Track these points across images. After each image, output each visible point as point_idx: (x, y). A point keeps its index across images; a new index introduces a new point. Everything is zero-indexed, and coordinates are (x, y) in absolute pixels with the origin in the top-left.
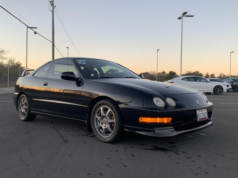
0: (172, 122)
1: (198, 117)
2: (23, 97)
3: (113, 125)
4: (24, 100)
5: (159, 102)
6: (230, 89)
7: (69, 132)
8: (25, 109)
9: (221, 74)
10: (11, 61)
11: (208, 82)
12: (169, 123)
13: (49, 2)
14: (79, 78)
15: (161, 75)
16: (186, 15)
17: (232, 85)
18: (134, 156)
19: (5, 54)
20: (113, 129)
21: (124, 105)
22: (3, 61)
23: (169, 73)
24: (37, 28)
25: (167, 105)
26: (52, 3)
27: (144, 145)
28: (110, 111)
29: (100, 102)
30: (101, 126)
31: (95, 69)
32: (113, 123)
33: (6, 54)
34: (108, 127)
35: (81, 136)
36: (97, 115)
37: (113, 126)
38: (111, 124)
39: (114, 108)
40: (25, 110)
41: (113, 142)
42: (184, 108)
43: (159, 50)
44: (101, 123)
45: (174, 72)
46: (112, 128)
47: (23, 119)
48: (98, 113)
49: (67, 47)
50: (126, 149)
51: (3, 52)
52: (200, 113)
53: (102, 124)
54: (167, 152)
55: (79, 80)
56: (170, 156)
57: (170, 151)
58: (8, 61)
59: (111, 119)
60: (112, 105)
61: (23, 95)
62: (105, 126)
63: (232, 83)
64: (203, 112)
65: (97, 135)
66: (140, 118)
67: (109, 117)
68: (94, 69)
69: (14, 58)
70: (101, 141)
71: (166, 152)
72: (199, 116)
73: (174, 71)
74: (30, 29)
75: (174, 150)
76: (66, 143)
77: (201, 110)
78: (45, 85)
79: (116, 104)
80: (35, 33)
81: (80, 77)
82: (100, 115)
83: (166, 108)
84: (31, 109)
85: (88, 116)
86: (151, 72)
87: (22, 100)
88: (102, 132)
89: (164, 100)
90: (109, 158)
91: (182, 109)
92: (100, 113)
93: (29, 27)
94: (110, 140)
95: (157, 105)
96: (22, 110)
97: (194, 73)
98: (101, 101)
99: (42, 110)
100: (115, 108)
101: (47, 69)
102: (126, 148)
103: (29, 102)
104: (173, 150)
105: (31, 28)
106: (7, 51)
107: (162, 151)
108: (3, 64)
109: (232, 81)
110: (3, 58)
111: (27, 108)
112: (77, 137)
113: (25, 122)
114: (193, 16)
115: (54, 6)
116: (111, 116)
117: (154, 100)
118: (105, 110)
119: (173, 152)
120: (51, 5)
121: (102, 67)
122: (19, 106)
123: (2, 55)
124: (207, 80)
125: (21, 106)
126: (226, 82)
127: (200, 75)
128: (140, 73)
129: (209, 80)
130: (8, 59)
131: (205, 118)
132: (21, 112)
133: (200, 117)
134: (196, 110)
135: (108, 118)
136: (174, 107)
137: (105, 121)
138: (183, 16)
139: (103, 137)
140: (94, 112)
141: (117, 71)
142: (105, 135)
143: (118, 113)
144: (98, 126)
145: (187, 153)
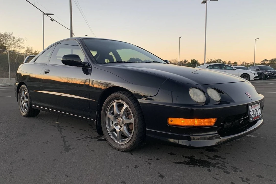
0: (216, 124)
2: (24, 88)
3: (130, 127)
4: (25, 92)
5: (197, 95)
6: (256, 77)
7: (76, 132)
8: (26, 102)
9: (243, 62)
10: (28, 50)
11: (234, 70)
12: (212, 126)
14: (86, 63)
15: (183, 63)
17: (258, 73)
18: (162, 176)
19: (22, 42)
20: (130, 133)
21: (146, 99)
22: (20, 50)
23: (191, 61)
24: (53, 15)
25: (208, 100)
27: (175, 154)
28: (127, 108)
29: (112, 95)
30: (115, 127)
31: (111, 54)
32: (130, 124)
33: (24, 43)
34: (123, 129)
35: (90, 140)
36: (109, 114)
37: (131, 129)
38: (128, 125)
39: (131, 103)
40: (26, 104)
41: (131, 150)
42: (232, 103)
43: (181, 37)
44: (114, 123)
46: (130, 131)
47: (24, 114)
48: (110, 110)
50: (150, 164)
51: (20, 41)
52: (253, 109)
53: (116, 126)
54: (211, 168)
55: (86, 65)
56: (216, 176)
57: (214, 165)
58: (25, 50)
59: (128, 118)
60: (128, 99)
61: (23, 86)
62: (120, 129)
63: (258, 71)
64: (256, 108)
65: (109, 141)
66: (170, 119)
67: (126, 116)
68: (109, 54)
69: (32, 47)
70: (115, 149)
71: (208, 169)
73: (196, 59)
74: (46, 16)
75: (220, 163)
76: (67, 152)
77: (254, 106)
78: (46, 73)
79: (134, 97)
80: (52, 20)
81: (88, 62)
82: (113, 113)
83: (208, 104)
84: (33, 102)
85: (98, 114)
86: (172, 60)
87: (23, 92)
88: (116, 135)
89: (204, 92)
90: (124, 181)
91: (230, 105)
92: (113, 110)
93: (45, 14)
94: (126, 148)
95: (194, 99)
96: (23, 103)
97: (217, 61)
98: (114, 94)
99: (43, 104)
100: (133, 104)
101: (49, 54)
102: (150, 161)
103: (29, 94)
104: (217, 164)
105: (47, 14)
106: (24, 39)
107: (202, 166)
108: (20, 53)
109: (258, 68)
110: (20, 47)
111: (28, 101)
112: (84, 141)
113: (26, 118)
116: (127, 114)
117: (190, 93)
118: (120, 106)
119: (219, 167)
121: (117, 50)
122: (19, 98)
123: (19, 43)
124: (233, 68)
125: (22, 99)
126: (252, 70)
130: (26, 48)
131: (259, 116)
132: (22, 106)
133: (253, 115)
134: (248, 105)
135: (124, 117)
136: (218, 101)
137: (120, 121)
139: (117, 143)
140: (104, 110)
142: (120, 140)
143: (137, 111)
144: (111, 128)
145: (240, 171)
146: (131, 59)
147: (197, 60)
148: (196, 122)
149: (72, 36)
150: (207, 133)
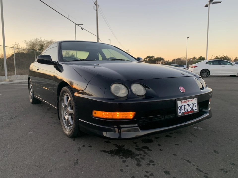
0: (135, 117)
1: (180, 110)
11: (232, 65)
13: (94, 3)
15: (192, 60)
16: (213, 2)
23: (198, 58)
26: (96, 3)
34: (69, 118)
36: (63, 104)
42: (155, 98)
43: (188, 38)
44: (65, 113)
45: (203, 57)
47: (31, 101)
49: (109, 40)
52: (184, 104)
60: (70, 93)
61: (30, 80)
64: (189, 103)
66: (94, 111)
72: (182, 109)
74: (78, 26)
77: (186, 100)
80: (82, 29)
86: (182, 57)
89: (128, 87)
93: (77, 25)
97: (222, 57)
105: (78, 25)
107: (122, 157)
114: (220, 3)
115: (98, 5)
119: (136, 159)
120: (95, 5)
124: (231, 63)
127: (228, 59)
128: (173, 59)
129: (235, 63)
131: (193, 110)
134: (176, 100)
136: (143, 96)
138: (210, 3)
139: (67, 130)
140: (60, 101)
141: (153, 58)
142: (68, 127)
146: (147, 57)
147: (204, 57)
148: (118, 115)
149: (98, 41)
150: (125, 125)
